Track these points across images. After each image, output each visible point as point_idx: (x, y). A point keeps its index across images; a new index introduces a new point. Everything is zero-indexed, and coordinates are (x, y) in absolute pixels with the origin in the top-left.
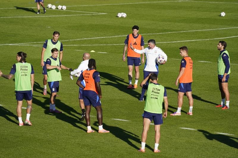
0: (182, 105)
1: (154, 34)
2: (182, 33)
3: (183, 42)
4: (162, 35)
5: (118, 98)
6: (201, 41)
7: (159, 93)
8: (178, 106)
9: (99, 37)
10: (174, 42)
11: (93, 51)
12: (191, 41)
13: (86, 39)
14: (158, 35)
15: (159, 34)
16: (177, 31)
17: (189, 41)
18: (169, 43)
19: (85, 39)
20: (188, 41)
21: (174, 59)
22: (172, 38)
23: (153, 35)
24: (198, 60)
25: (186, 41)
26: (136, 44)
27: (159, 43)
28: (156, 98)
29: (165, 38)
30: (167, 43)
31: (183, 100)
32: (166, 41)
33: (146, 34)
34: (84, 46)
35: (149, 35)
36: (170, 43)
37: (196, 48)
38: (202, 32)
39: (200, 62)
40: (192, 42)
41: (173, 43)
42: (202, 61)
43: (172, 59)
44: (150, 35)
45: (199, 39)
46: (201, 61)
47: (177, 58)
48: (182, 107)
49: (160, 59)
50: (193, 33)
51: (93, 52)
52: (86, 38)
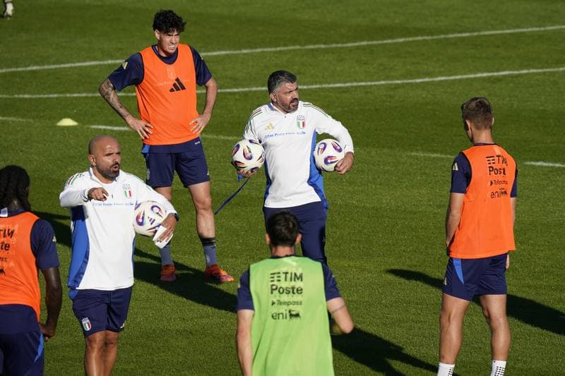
0: (458, 355)
1: (334, 45)
2: (455, 43)
3: (460, 80)
4: (370, 50)
5: (181, 326)
6: (539, 74)
7: (300, 291)
8: (440, 358)
9: (95, 59)
10: (418, 81)
11: (67, 122)
12: (495, 74)
13: (35, 68)
14: (350, 50)
15: (358, 48)
16: (432, 34)
17: (485, 75)
18: (397, 86)
19: (29, 68)
20: (479, 75)
21: (421, 154)
22: (413, 63)
23: (332, 51)
24: (526, 160)
25: (472, 76)
26: (183, 88)
27: (355, 84)
28: (291, 315)
29: (381, 65)
30: (388, 87)
31: (463, 334)
32: (387, 78)
33: (298, 47)
34: (26, 99)
35: (312, 50)
36: (403, 86)
37: (515, 106)
38: (541, 37)
39: (533, 167)
40: (498, 79)
41: (416, 84)
42: (544, 161)
43: (414, 154)
44: (317, 50)
45: (528, 67)
46: (538, 161)
47: (434, 151)
48: (456, 362)
49: (326, 154)
50: (504, 41)
51: (68, 128)
52: (37, 64)
